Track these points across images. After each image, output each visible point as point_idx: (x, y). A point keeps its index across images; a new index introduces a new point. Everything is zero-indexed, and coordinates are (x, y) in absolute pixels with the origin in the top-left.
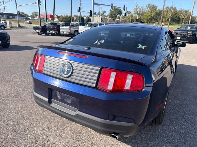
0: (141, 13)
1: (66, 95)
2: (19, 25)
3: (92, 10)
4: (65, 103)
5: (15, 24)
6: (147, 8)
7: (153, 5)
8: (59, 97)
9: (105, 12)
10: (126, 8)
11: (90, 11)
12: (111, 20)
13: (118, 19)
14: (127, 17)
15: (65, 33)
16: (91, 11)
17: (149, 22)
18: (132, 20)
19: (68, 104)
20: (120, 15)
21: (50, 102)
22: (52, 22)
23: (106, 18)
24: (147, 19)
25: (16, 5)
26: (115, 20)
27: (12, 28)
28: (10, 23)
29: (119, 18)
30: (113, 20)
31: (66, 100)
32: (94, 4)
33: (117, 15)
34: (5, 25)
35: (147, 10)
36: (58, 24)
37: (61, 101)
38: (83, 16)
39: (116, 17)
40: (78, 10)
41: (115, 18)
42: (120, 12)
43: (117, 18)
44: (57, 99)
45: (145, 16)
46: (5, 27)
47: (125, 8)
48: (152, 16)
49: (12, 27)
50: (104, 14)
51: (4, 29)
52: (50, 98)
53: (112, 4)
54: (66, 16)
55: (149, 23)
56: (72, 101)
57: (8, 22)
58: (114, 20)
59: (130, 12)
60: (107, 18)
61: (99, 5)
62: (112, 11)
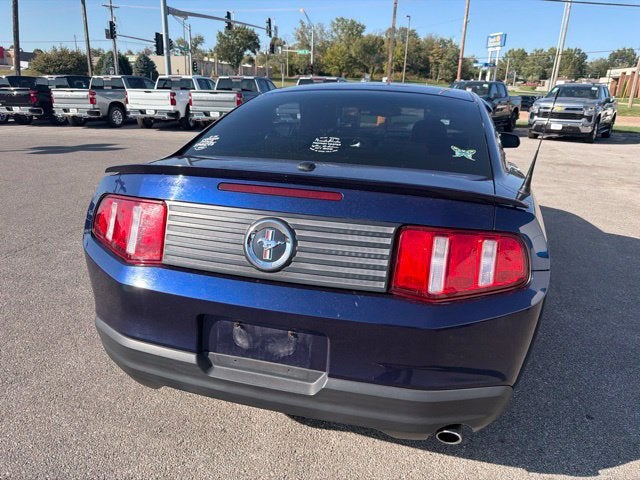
0: (318, 44)
1: (269, 330)
3: (164, 34)
4: (271, 357)
6: (335, 30)
7: (353, 23)
8: (241, 341)
9: (200, 40)
10: (276, 28)
11: (157, 34)
12: (225, 68)
13: (248, 65)
14: (277, 59)
15: (73, 112)
16: (159, 37)
17: (343, 74)
18: (291, 67)
19: (283, 360)
20: (254, 52)
21: (205, 364)
22: (14, 74)
23: (206, 59)
24: (338, 65)
26: (238, 67)
29: (251, 61)
30: (233, 66)
31: (270, 347)
32: (168, 11)
33: (245, 50)
35: (335, 35)
36: (38, 82)
37: (249, 352)
38: (123, 54)
39: (240, 56)
40: (107, 31)
41: (239, 61)
42: (252, 42)
43: (243, 61)
44: (233, 348)
45: (332, 54)
47: (273, 28)
48: (351, 56)
50: (199, 47)
52: (202, 351)
53: (229, 14)
54: (59, 50)
55: (346, 76)
56: (296, 347)
58: (235, 66)
59: (285, 43)
60: (211, 60)
61: (185, 15)
62: (225, 38)
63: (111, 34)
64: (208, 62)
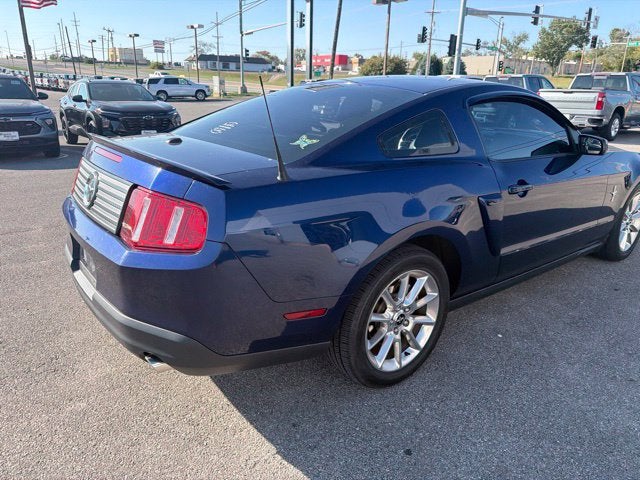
2: (244, 90)
3: (458, 35)
5: (232, 86)
8: (85, 258)
9: (523, 38)
11: (452, 36)
12: (543, 64)
13: (572, 62)
20: (581, 46)
21: (75, 266)
23: (524, 57)
25: (241, 32)
26: (557, 64)
27: (225, 96)
28: (222, 83)
29: (578, 57)
30: (552, 65)
31: (90, 265)
32: (467, 11)
33: (569, 45)
34: (206, 90)
37: (87, 265)
38: (439, 57)
39: (562, 53)
40: (419, 35)
41: (560, 58)
42: (581, 35)
43: (566, 57)
44: (84, 262)
46: (207, 93)
47: (593, 19)
49: (225, 94)
50: (522, 45)
51: (204, 100)
53: (537, 8)
57: (216, 79)
58: (554, 64)
59: (628, 34)
60: (530, 58)
61: (485, 14)
62: (548, 34)
63: (422, 39)
64: (526, 60)
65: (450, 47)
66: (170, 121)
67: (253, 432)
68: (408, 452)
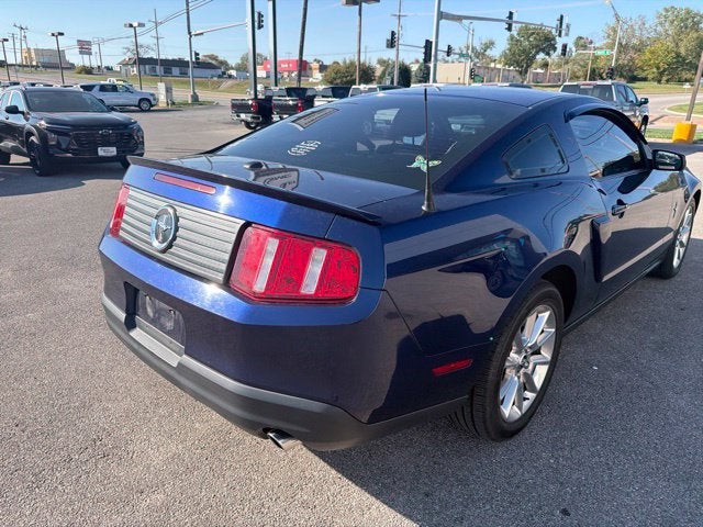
0: (635, 41)
1: (163, 305)
2: (195, 98)
3: (433, 40)
5: (182, 94)
6: (661, 24)
7: (688, 12)
8: (150, 311)
9: (489, 45)
10: (568, 27)
12: (512, 74)
13: (539, 71)
14: (575, 62)
16: (428, 44)
17: (665, 78)
18: (593, 71)
19: (168, 333)
20: (548, 54)
21: (130, 324)
23: (492, 65)
24: (658, 68)
25: (190, 33)
26: (526, 72)
27: (174, 106)
28: (168, 90)
29: (545, 66)
30: (521, 73)
31: (162, 319)
32: (441, 15)
33: (537, 53)
34: (151, 98)
35: (659, 28)
36: (309, 93)
37: (153, 321)
38: (407, 62)
39: (531, 60)
40: (388, 40)
41: (528, 66)
42: (547, 43)
43: (534, 66)
44: (147, 318)
45: (652, 53)
46: (153, 102)
47: (564, 26)
48: (678, 55)
49: (173, 103)
50: (488, 52)
51: (149, 111)
52: (132, 310)
53: (511, 13)
54: (348, 62)
55: (667, 81)
56: (174, 324)
57: (162, 87)
58: (523, 73)
59: (591, 42)
60: (499, 66)
61: (459, 18)
62: (517, 41)
63: (392, 43)
64: (493, 69)
65: (425, 53)
66: (131, 136)
67: (384, 508)
68: (565, 512)
